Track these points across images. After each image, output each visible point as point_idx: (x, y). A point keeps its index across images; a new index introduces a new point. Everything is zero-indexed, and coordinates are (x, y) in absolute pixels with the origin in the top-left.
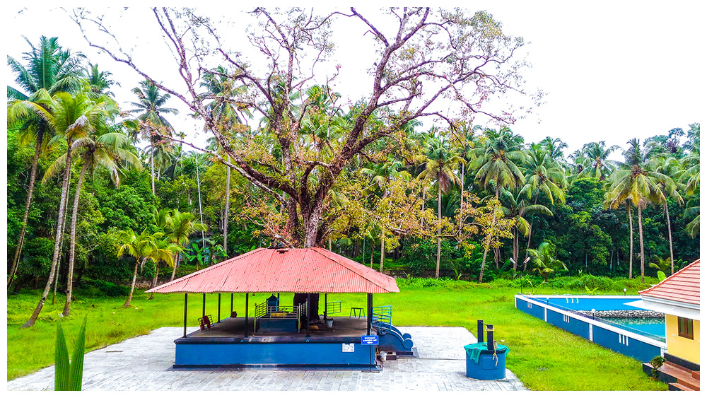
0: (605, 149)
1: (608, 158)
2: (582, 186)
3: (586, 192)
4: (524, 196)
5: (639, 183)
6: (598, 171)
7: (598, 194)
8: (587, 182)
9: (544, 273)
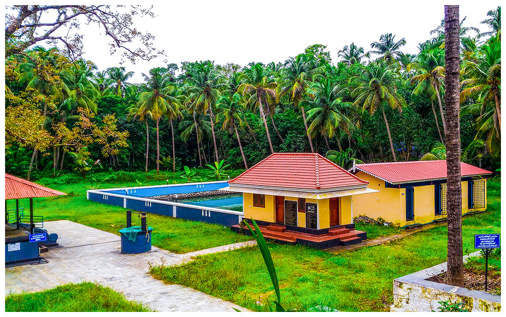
0: (124, 74)
1: (126, 81)
2: (108, 102)
3: (111, 106)
4: (65, 108)
5: (159, 103)
6: (119, 91)
7: (120, 108)
8: (113, 99)
9: (84, 171)
